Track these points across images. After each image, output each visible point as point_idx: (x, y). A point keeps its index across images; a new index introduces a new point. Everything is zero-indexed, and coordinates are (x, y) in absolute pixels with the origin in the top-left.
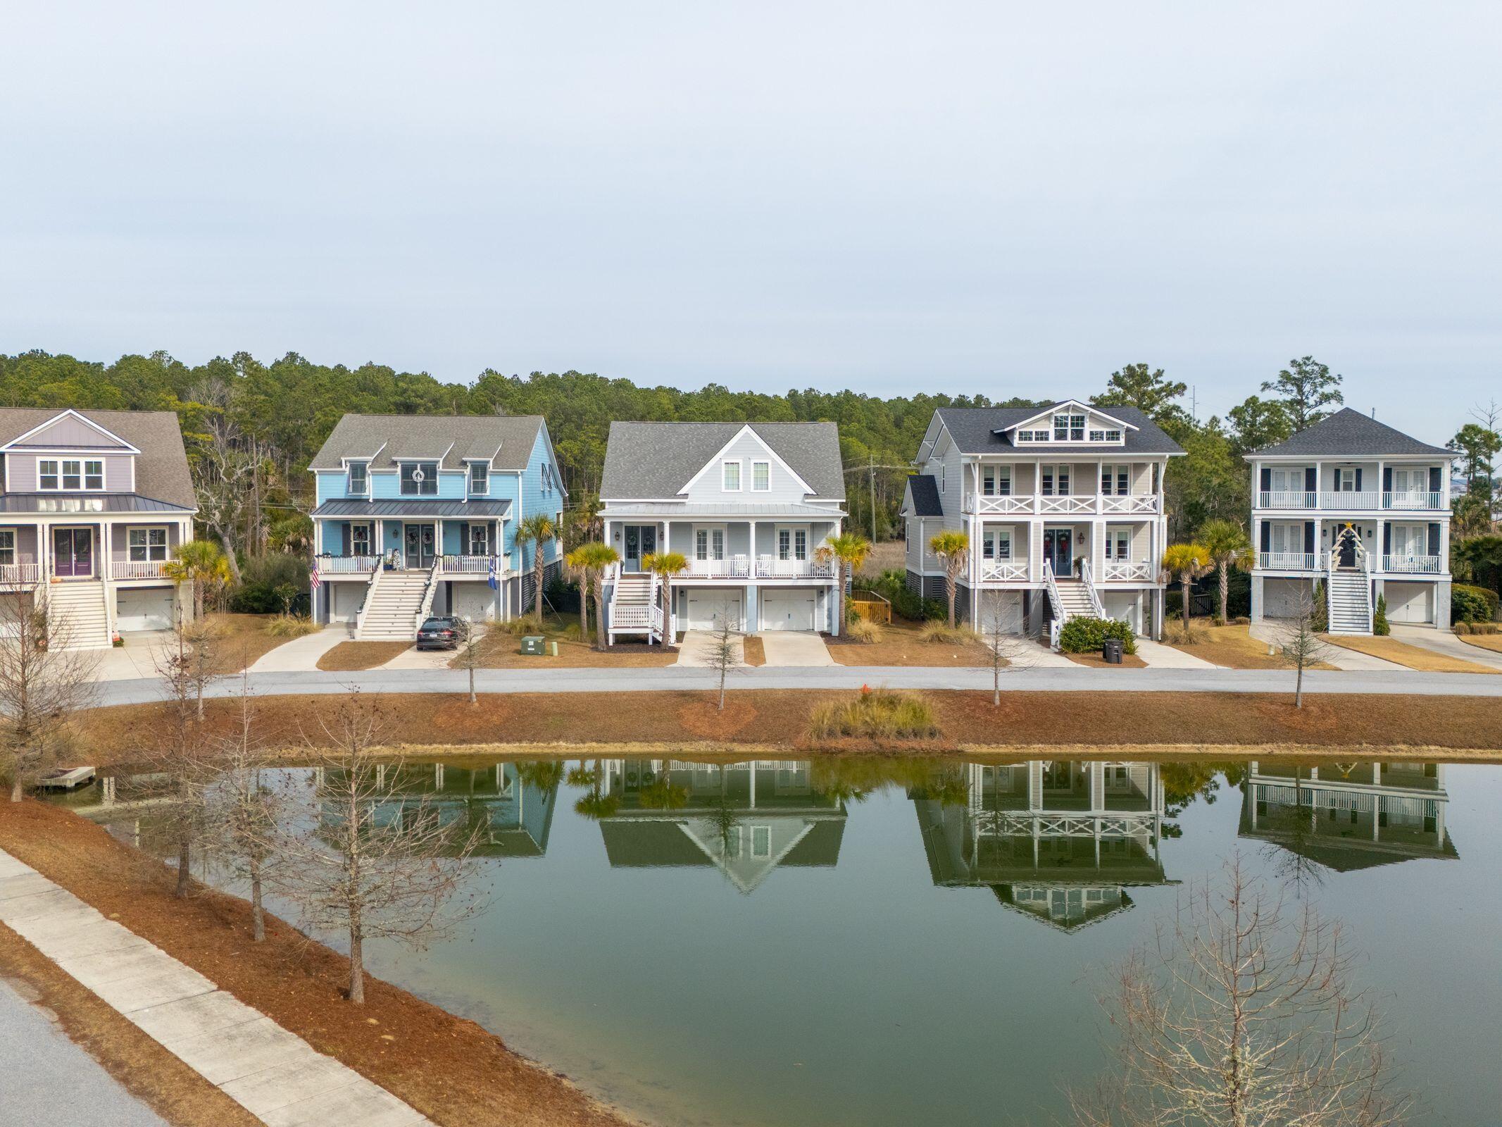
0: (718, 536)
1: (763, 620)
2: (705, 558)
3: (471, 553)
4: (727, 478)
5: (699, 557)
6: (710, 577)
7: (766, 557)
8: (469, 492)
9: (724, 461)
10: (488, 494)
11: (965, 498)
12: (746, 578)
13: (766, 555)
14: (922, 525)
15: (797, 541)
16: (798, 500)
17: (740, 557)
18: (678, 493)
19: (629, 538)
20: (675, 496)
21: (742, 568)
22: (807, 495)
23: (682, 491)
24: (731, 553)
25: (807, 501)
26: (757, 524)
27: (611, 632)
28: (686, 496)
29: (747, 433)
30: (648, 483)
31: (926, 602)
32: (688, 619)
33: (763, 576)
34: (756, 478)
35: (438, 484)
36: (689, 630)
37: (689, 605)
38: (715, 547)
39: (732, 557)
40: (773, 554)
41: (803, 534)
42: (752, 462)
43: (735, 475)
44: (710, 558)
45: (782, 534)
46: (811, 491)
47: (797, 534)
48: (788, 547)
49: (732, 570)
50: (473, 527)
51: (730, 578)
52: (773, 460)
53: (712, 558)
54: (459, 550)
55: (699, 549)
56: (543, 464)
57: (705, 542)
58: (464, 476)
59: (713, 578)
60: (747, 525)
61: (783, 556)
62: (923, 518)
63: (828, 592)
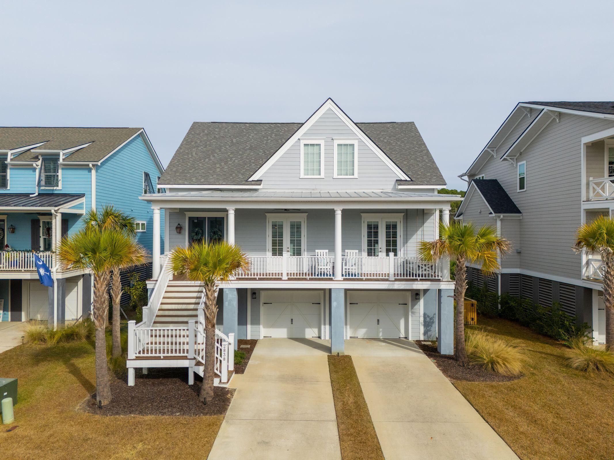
0: (296, 228)
1: (348, 327)
2: (281, 254)
3: (42, 249)
4: (307, 162)
5: (274, 254)
6: (285, 277)
7: (352, 254)
8: (39, 185)
9: (303, 142)
10: (60, 188)
11: (588, 184)
12: (331, 280)
13: (352, 251)
14: (499, 223)
15: (388, 235)
16: (389, 187)
17: (322, 253)
18: (250, 179)
19: (193, 231)
20: (247, 182)
21: (324, 267)
22: (399, 182)
23: (255, 177)
24: (311, 249)
25: (400, 187)
26: (344, 211)
27: (131, 365)
28: (259, 182)
29: (330, 109)
30: (218, 170)
31: (504, 303)
32: (261, 326)
33: (349, 277)
34: (340, 162)
35: (8, 178)
36: (262, 338)
37: (263, 310)
38: (292, 242)
39: (312, 253)
40: (360, 251)
41: (395, 227)
42: (336, 142)
43: (316, 159)
44: (286, 255)
45: (369, 227)
46: (403, 177)
47: (388, 227)
48: (376, 242)
49: (313, 268)
50: (44, 222)
51: (311, 279)
52: (360, 141)
53: (289, 253)
54: (29, 247)
55: (274, 243)
56: (147, 175)
57: (281, 235)
58: (34, 169)
59: (289, 279)
60: (331, 213)
61: (371, 252)
62: (502, 216)
63: (424, 295)
